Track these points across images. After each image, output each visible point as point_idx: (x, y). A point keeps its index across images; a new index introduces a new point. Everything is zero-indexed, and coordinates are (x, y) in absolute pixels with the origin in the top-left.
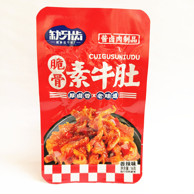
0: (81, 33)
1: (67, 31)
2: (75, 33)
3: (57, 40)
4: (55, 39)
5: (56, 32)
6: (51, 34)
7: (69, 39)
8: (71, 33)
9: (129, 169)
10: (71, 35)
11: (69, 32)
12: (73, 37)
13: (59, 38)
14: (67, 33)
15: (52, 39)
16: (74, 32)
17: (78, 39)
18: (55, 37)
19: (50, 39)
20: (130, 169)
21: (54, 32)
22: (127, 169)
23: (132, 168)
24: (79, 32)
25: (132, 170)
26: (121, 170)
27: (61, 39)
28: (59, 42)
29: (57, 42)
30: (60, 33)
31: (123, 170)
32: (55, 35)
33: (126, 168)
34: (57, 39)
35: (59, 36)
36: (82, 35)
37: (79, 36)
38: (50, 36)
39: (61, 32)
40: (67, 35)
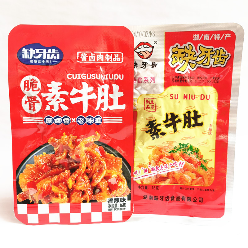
0: (58, 51)
1: (42, 50)
2: (52, 52)
3: (31, 59)
4: (28, 58)
5: (29, 50)
6: (24, 52)
7: (44, 58)
8: (47, 51)
9: (117, 206)
10: (47, 54)
11: (45, 50)
12: (48, 55)
13: (33, 57)
14: (42, 51)
15: (26, 58)
16: (50, 50)
17: (55, 58)
18: (28, 55)
19: (23, 58)
20: (119, 206)
21: (28, 50)
22: (116, 206)
23: (121, 205)
24: (55, 50)
25: (121, 207)
26: (109, 208)
27: (35, 57)
28: (33, 61)
29: (31, 61)
30: (34, 51)
31: (111, 208)
32: (28, 53)
33: (114, 206)
34: (31, 57)
35: (34, 55)
36: (59, 53)
37: (55, 55)
38: (23, 55)
39: (36, 50)
40: (43, 54)
